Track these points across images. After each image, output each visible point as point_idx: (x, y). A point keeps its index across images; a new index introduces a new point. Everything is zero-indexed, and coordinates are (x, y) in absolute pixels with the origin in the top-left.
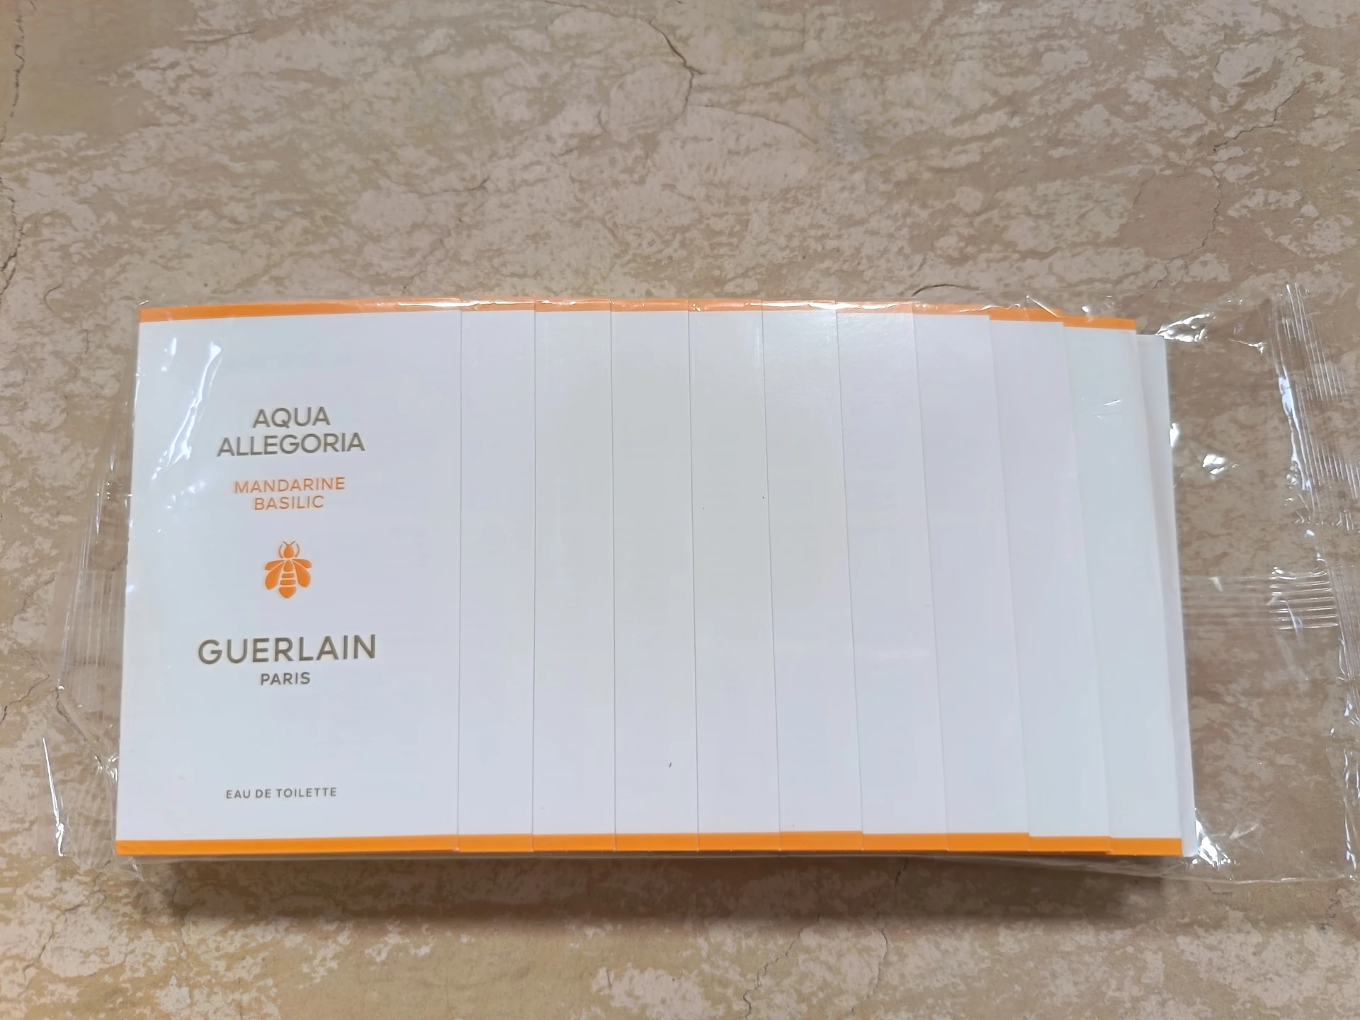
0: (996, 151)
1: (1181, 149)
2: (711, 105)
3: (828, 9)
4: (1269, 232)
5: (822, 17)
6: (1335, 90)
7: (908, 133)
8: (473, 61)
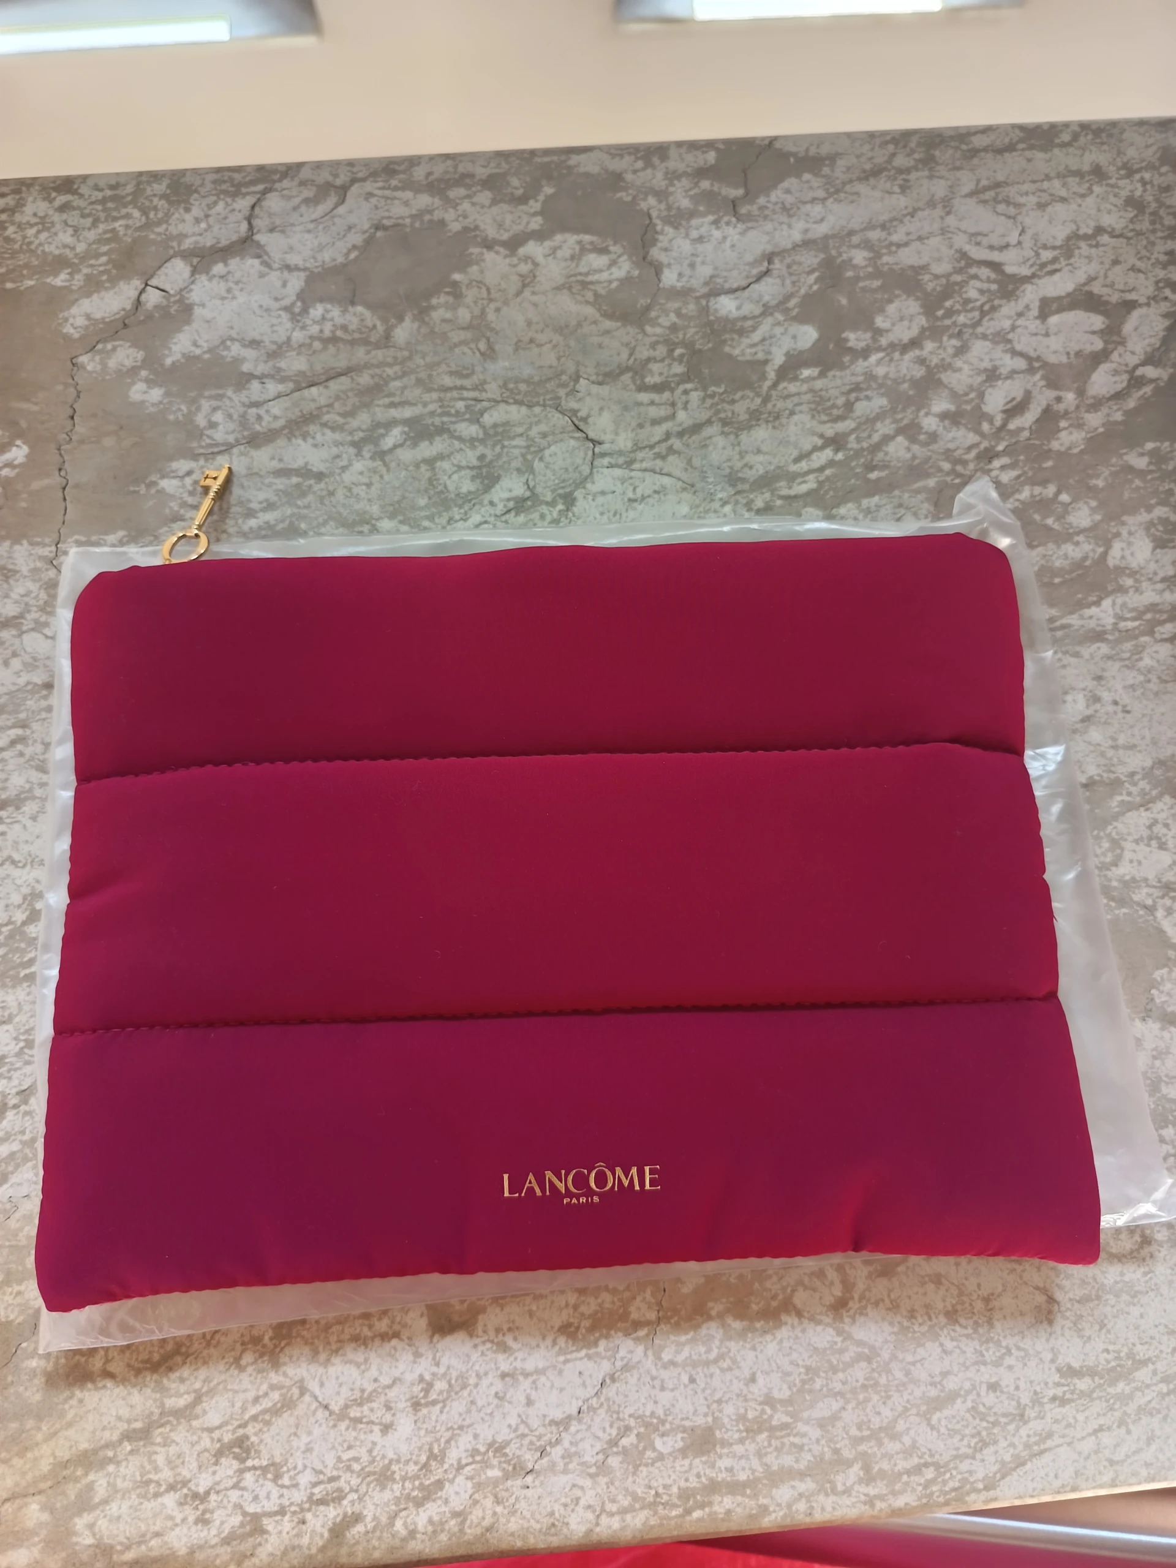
0: (828, 478)
1: (964, 463)
2: (611, 466)
3: (689, 386)
4: (1037, 517)
5: (686, 392)
6: (1072, 408)
7: (761, 472)
8: (426, 450)
